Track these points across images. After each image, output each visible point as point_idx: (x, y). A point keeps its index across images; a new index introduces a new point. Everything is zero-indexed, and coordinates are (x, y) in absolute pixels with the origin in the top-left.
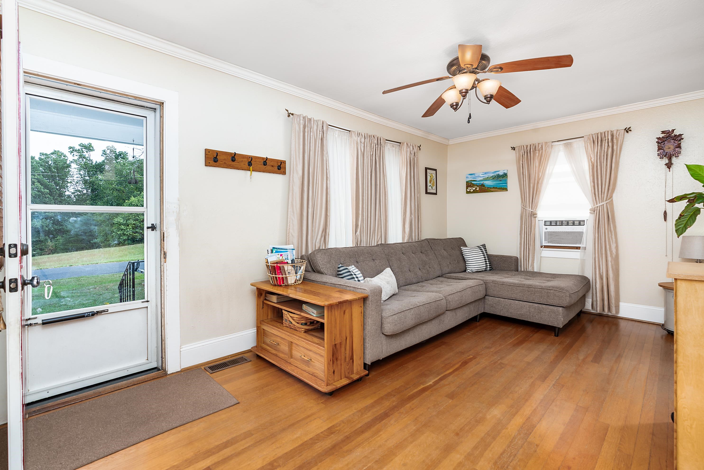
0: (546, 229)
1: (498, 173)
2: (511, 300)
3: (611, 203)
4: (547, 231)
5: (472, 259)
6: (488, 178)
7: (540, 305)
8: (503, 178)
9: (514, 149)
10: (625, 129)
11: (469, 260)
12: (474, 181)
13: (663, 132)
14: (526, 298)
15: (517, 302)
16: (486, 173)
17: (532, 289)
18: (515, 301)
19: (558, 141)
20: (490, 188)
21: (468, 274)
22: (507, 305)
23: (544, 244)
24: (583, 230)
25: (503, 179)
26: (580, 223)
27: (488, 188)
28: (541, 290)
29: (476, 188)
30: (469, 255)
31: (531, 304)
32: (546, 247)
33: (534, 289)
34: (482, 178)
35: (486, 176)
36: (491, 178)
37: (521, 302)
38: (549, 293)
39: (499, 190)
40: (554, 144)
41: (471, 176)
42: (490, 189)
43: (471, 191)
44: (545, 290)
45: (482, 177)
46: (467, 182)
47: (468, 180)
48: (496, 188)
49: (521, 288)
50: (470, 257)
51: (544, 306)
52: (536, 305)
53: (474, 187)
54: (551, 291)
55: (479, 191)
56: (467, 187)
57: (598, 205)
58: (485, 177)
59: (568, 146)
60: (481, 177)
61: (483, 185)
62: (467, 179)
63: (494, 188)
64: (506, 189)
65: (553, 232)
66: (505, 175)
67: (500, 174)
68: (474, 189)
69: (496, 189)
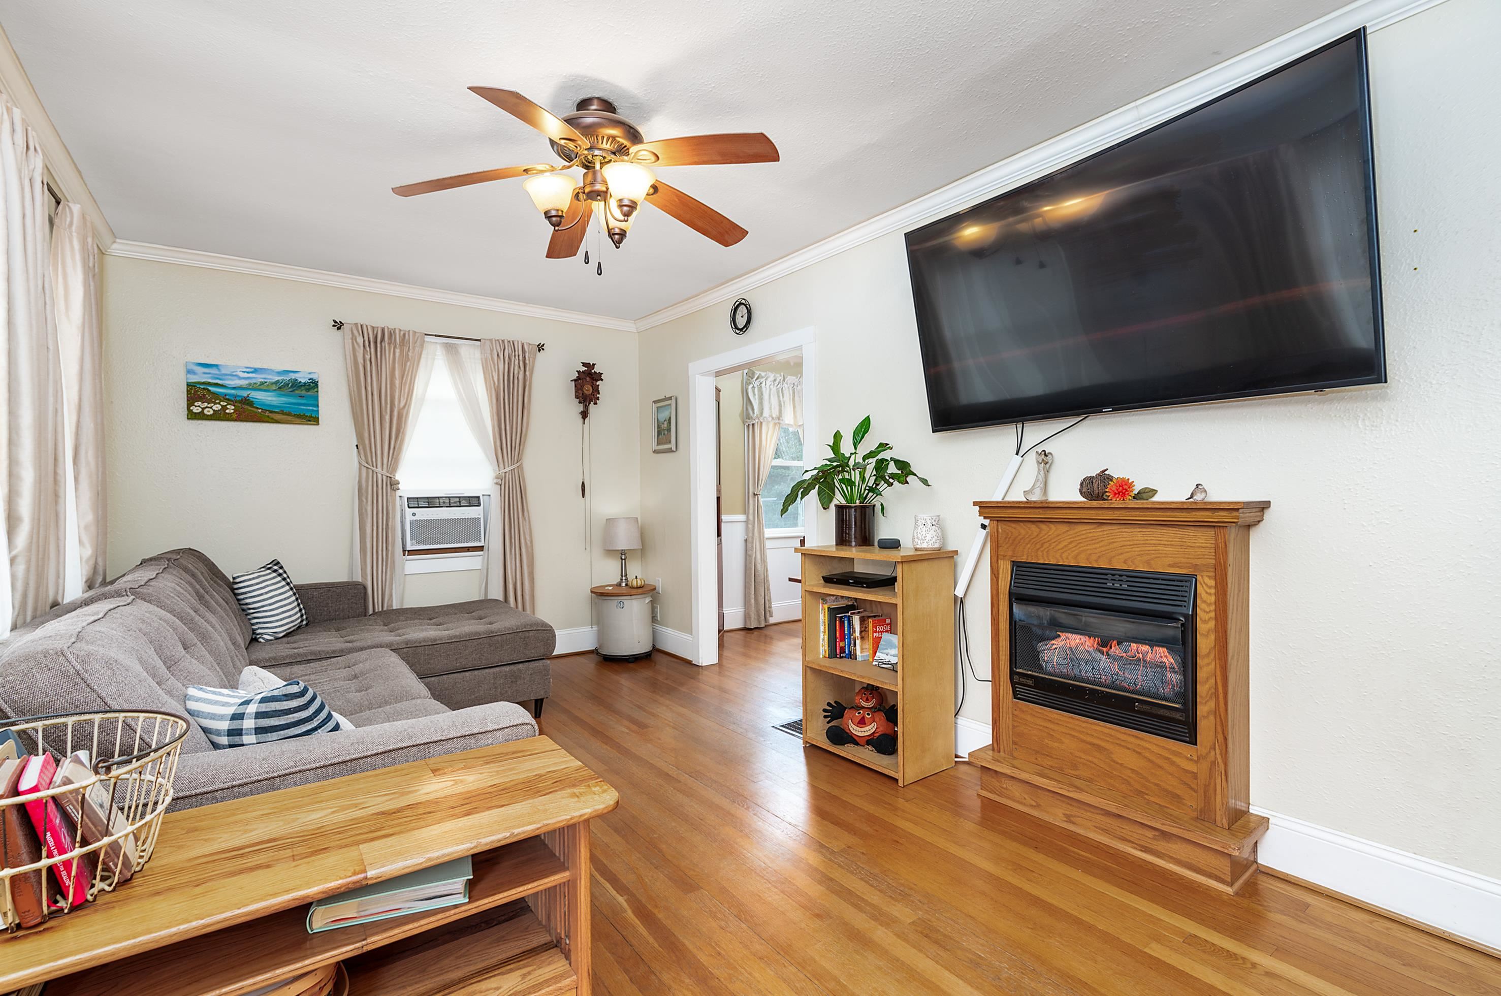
0: (414, 514)
1: (293, 376)
2: (455, 675)
3: (520, 468)
4: (414, 518)
5: (270, 605)
6: (262, 383)
7: (512, 667)
8: (308, 390)
9: (338, 325)
10: (538, 345)
11: (263, 606)
12: (216, 385)
13: (584, 364)
14: (486, 660)
15: (467, 674)
16: (256, 371)
17: (497, 637)
18: (464, 673)
19: (436, 336)
20: (271, 412)
21: (268, 647)
22: (446, 689)
23: (409, 547)
24: (479, 515)
25: (309, 393)
26: (473, 501)
27: (264, 411)
28: (512, 635)
29: (224, 408)
30: (261, 595)
31: (498, 669)
32: (411, 552)
33: (500, 638)
34: (244, 383)
35: (259, 378)
36: (274, 387)
37: (476, 672)
38: (528, 637)
39: (298, 421)
40: (427, 338)
41: (207, 370)
42: (271, 415)
43: (206, 411)
44: (520, 634)
45: (244, 378)
46: (190, 386)
47: (193, 379)
48: (289, 414)
49: (475, 642)
50: (264, 600)
51: (521, 666)
52: (507, 669)
53: (215, 404)
54: (531, 634)
55: (235, 416)
56: (191, 401)
57: (507, 469)
58: (254, 381)
59: (451, 350)
60: (240, 378)
61: (247, 401)
62: (189, 376)
63: (282, 413)
64: (313, 419)
65: (427, 521)
66: (313, 385)
67: (300, 380)
68: (217, 407)
69: (290, 418)
